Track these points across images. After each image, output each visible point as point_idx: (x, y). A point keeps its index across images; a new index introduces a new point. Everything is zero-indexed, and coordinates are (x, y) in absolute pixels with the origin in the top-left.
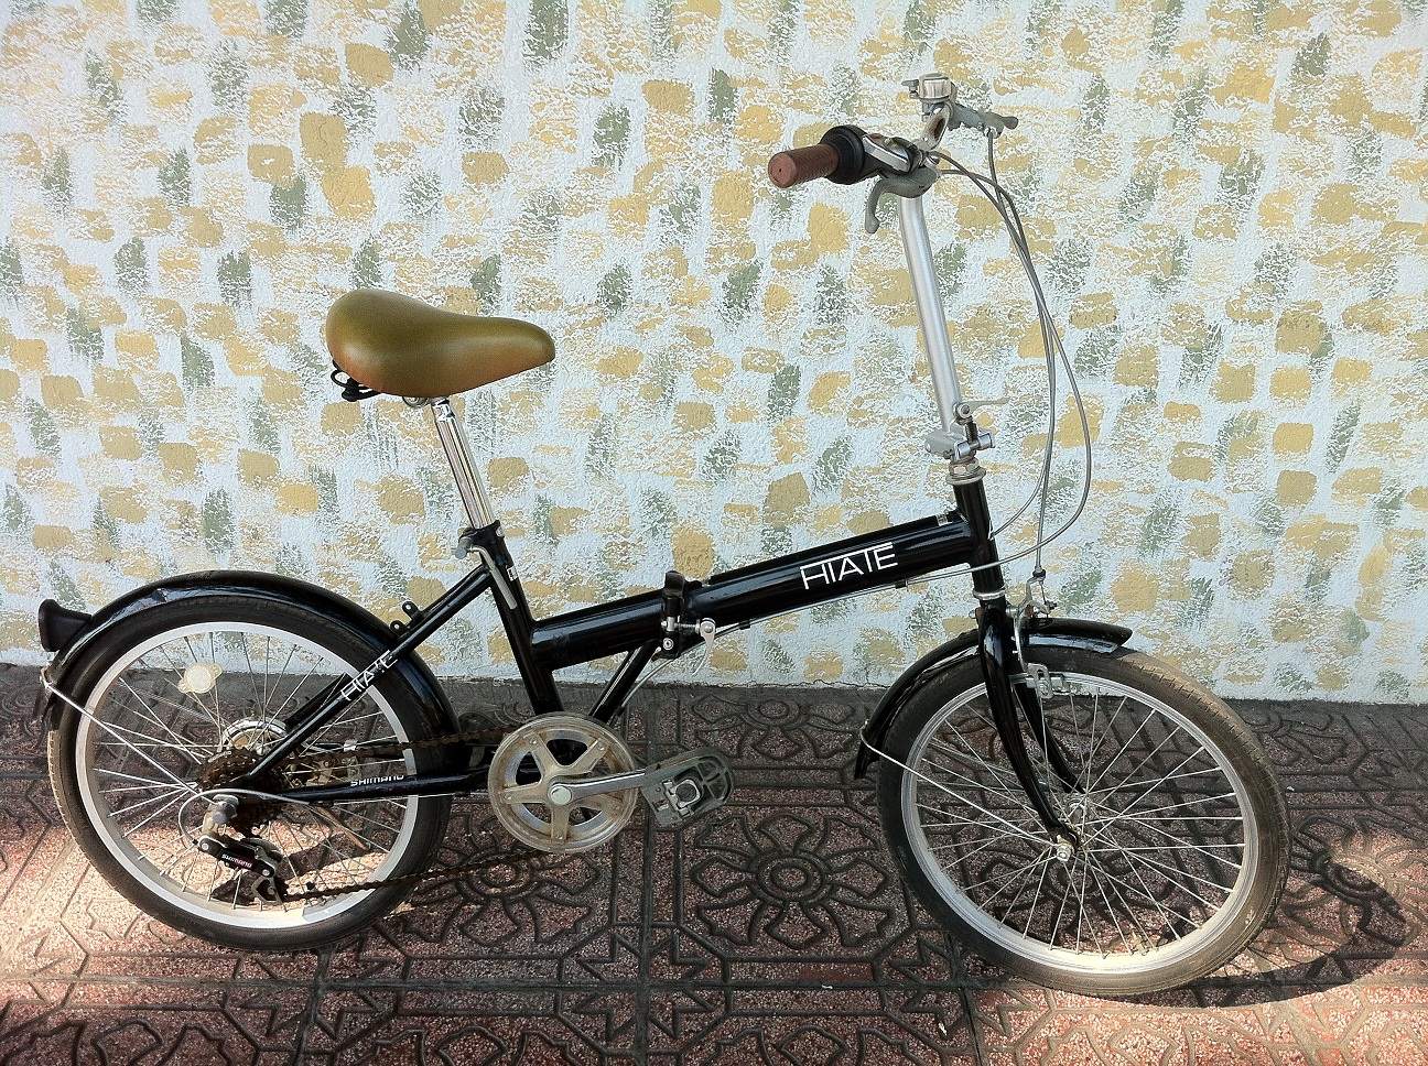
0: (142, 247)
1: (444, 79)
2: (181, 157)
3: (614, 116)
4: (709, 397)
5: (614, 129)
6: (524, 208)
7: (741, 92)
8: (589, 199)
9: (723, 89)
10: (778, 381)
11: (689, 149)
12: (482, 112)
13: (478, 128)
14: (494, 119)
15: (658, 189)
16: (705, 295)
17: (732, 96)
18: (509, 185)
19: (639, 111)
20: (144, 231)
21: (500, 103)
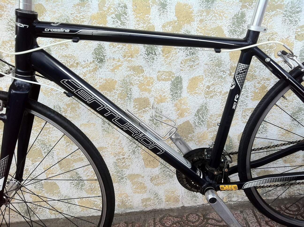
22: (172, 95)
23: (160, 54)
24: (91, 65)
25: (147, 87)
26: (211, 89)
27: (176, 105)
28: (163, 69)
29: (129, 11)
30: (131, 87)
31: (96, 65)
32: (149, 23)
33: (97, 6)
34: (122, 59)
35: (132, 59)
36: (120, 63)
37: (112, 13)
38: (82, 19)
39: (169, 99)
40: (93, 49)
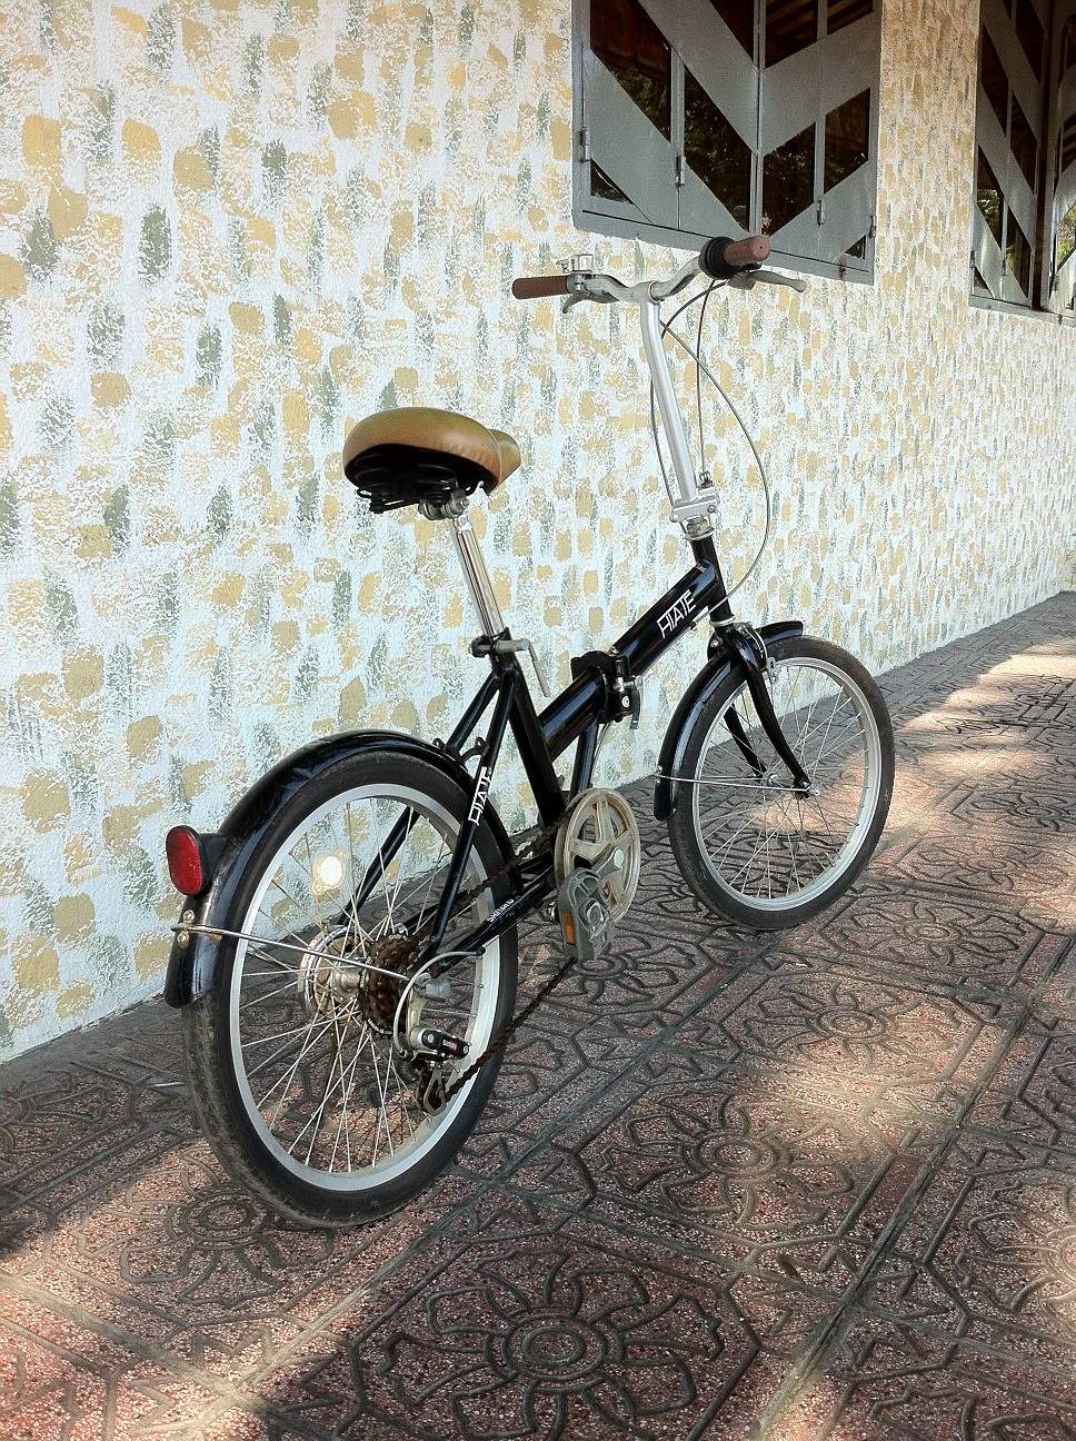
1: (73, 294)
3: (209, 337)
4: (294, 615)
5: (210, 348)
6: (145, 432)
7: (295, 315)
8: (196, 420)
9: (282, 311)
10: (338, 588)
11: (263, 369)
12: (106, 330)
13: (103, 346)
14: (117, 338)
15: (245, 409)
16: (285, 510)
17: (288, 320)
18: (132, 407)
19: (228, 331)
21: (121, 321)
22: (335, 614)
23: (320, 520)
24: (204, 536)
25: (298, 595)
26: (391, 602)
27: (340, 640)
28: (324, 553)
29: (278, 419)
30: (270, 594)
31: (213, 538)
32: (307, 450)
33: (225, 401)
34: (258, 526)
35: (277, 528)
36: (253, 536)
39: (330, 625)
40: (210, 497)
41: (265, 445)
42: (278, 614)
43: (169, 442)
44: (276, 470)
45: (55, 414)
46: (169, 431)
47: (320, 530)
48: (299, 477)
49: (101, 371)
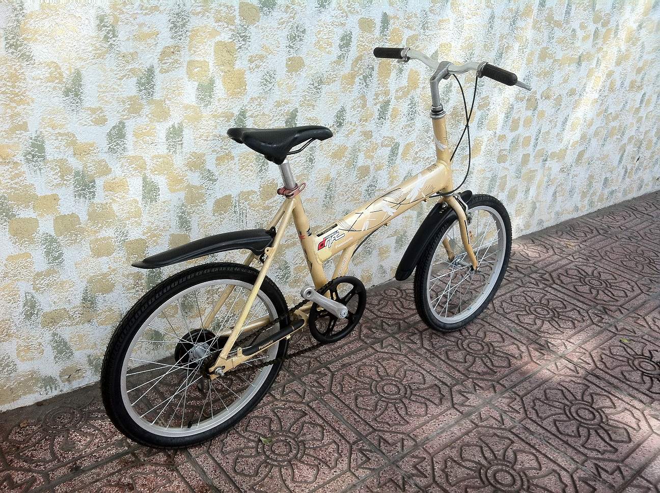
0: (124, 127)
1: (282, 20)
2: (151, 71)
3: (346, 36)
4: (369, 163)
5: (346, 41)
6: (309, 83)
7: (391, 22)
8: (334, 76)
9: (385, 20)
10: (392, 150)
12: (296, 36)
13: (294, 44)
14: (301, 40)
15: (359, 69)
16: (372, 115)
17: (388, 24)
18: (304, 72)
19: (356, 32)
20: (125, 117)
21: (304, 32)
22: (389, 162)
23: (388, 119)
25: (372, 154)
26: (418, 155)
27: (389, 173)
28: (388, 134)
29: (374, 73)
30: (359, 154)
32: (387, 87)
33: (350, 66)
34: (357, 124)
35: (367, 123)
36: (355, 128)
37: (361, 74)
38: (335, 78)
39: (386, 167)
40: (337, 111)
41: (367, 86)
42: (361, 162)
43: (320, 87)
44: (370, 97)
45: (268, 78)
46: (321, 82)
47: (387, 124)
48: (381, 100)
49: (291, 56)
